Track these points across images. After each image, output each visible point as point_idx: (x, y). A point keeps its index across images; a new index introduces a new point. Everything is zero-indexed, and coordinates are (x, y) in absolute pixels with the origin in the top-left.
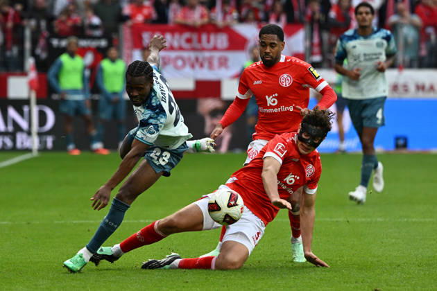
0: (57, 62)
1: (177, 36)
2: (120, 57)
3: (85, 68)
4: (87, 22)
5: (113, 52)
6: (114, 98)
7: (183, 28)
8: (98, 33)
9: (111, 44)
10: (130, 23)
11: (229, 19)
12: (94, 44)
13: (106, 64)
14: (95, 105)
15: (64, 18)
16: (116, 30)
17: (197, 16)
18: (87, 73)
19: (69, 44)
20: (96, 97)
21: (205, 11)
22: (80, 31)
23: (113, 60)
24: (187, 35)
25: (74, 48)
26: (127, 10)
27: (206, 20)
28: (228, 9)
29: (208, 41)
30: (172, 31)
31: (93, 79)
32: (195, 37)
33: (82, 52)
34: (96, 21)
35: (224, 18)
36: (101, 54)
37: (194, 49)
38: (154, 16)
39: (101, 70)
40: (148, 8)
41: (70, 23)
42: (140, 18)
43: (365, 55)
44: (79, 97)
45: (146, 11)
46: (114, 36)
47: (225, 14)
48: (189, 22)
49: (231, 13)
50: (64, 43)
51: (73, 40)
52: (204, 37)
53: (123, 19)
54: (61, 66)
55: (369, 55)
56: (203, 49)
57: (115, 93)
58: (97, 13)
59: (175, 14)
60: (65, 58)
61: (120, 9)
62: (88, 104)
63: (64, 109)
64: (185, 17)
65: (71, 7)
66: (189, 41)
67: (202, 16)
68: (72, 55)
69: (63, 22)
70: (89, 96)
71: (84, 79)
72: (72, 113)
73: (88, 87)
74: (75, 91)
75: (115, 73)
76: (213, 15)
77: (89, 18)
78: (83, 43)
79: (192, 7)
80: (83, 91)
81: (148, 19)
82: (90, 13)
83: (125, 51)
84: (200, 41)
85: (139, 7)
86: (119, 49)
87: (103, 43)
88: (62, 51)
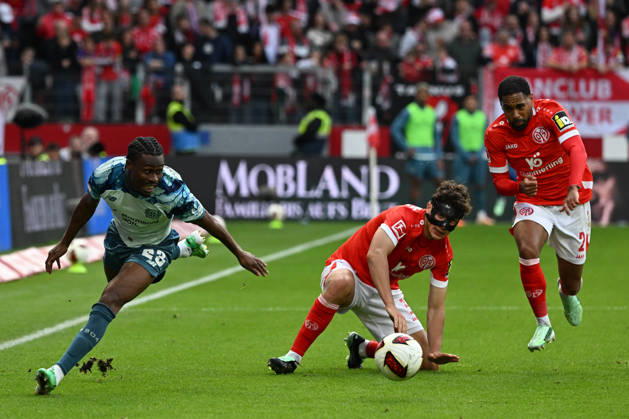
0: (404, 113)
1: (549, 82)
2: (479, 108)
3: (437, 120)
4: (439, 65)
5: (471, 102)
6: (471, 158)
7: (555, 73)
8: (452, 78)
9: (468, 92)
10: (491, 66)
12: (447, 91)
13: (462, 117)
14: (448, 165)
15: (411, 60)
16: (475, 75)
17: (573, 59)
18: (439, 127)
20: (450, 156)
21: (584, 53)
22: (431, 76)
23: (471, 112)
24: (561, 82)
25: (423, 97)
26: (488, 50)
27: (584, 64)
28: (611, 50)
29: (588, 89)
30: (544, 77)
32: (571, 84)
33: (433, 101)
34: (450, 63)
35: (607, 61)
36: (456, 104)
37: (569, 99)
38: (522, 58)
39: (457, 124)
40: (514, 48)
41: (418, 66)
42: (504, 61)
45: (511, 53)
46: (473, 82)
47: (608, 56)
48: (565, 65)
49: (615, 55)
50: (411, 91)
51: (423, 86)
52: (582, 85)
53: (483, 61)
54: (407, 119)
56: (580, 99)
57: (473, 152)
59: (544, 56)
60: (413, 109)
61: (480, 50)
62: (440, 165)
63: (412, 170)
64: (559, 59)
65: (421, 47)
66: (564, 88)
67: (580, 59)
68: (422, 105)
69: (411, 65)
70: (441, 155)
71: (435, 134)
72: (420, 176)
73: (440, 143)
74: (425, 150)
75: (473, 128)
76: (593, 57)
77: (442, 60)
78: (435, 91)
79: (568, 48)
80: (434, 149)
81: (514, 62)
82: (443, 54)
83: (486, 100)
84: (577, 88)
85: (503, 47)
86: (478, 98)
87: (459, 91)
88: (409, 100)
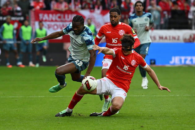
0: (2, 27)
1: (54, 15)
2: (29, 25)
3: (14, 29)
4: (15, 9)
5: (26, 22)
6: (27, 43)
7: (57, 12)
8: (20, 14)
9: (25, 19)
10: (33, 10)
11: (77, 8)
12: (18, 19)
13: (23, 28)
14: (18, 45)
15: (5, 7)
16: (28, 13)
17: (63, 6)
18: (15, 32)
19: (7, 19)
20: (19, 42)
21: (67, 5)
22: (12, 13)
23: (26, 26)
24: (59, 15)
25: (9, 21)
26: (32, 4)
27: (67, 8)
28: (76, 3)
29: (68, 18)
30: (52, 13)
31: (18, 34)
32: (62, 16)
33: (13, 22)
34: (19, 9)
35: (75, 8)
36: (21, 23)
37: (62, 21)
38: (44, 6)
39: (21, 30)
40: (42, 3)
41: (7, 10)
42: (38, 8)
43: (140, 24)
44: (11, 42)
45: (41, 5)
46: (27, 15)
47: (75, 5)
48: (60, 9)
49: (78, 5)
50: (5, 19)
51: (9, 17)
52: (66, 16)
53: (31, 8)
54: (3, 29)
55: (142, 24)
56: (66, 21)
57: (27, 40)
58: (19, 5)
59: (54, 6)
60: (5, 25)
61: (30, 4)
62: (16, 45)
63: (5, 48)
64: (58, 7)
65: (8, 3)
66: (60, 17)
67: (65, 7)
68: (8, 24)
69: (4, 9)
70: (16, 42)
71: (13, 34)
72: (8, 49)
73: (15, 38)
74: (10, 40)
75: (27, 32)
76: (70, 6)
77: (16, 7)
78: (13, 18)
79: (61, 3)
80: (13, 39)
81: (41, 8)
82: (16, 5)
83: (32, 22)
84: (64, 17)
85: (38, 3)
87: (22, 18)
